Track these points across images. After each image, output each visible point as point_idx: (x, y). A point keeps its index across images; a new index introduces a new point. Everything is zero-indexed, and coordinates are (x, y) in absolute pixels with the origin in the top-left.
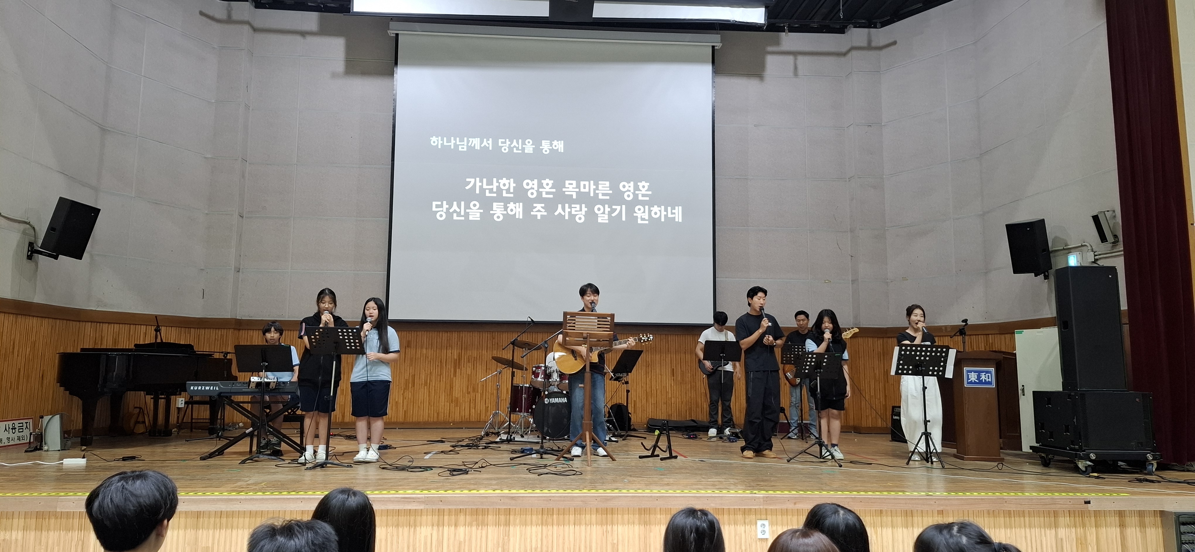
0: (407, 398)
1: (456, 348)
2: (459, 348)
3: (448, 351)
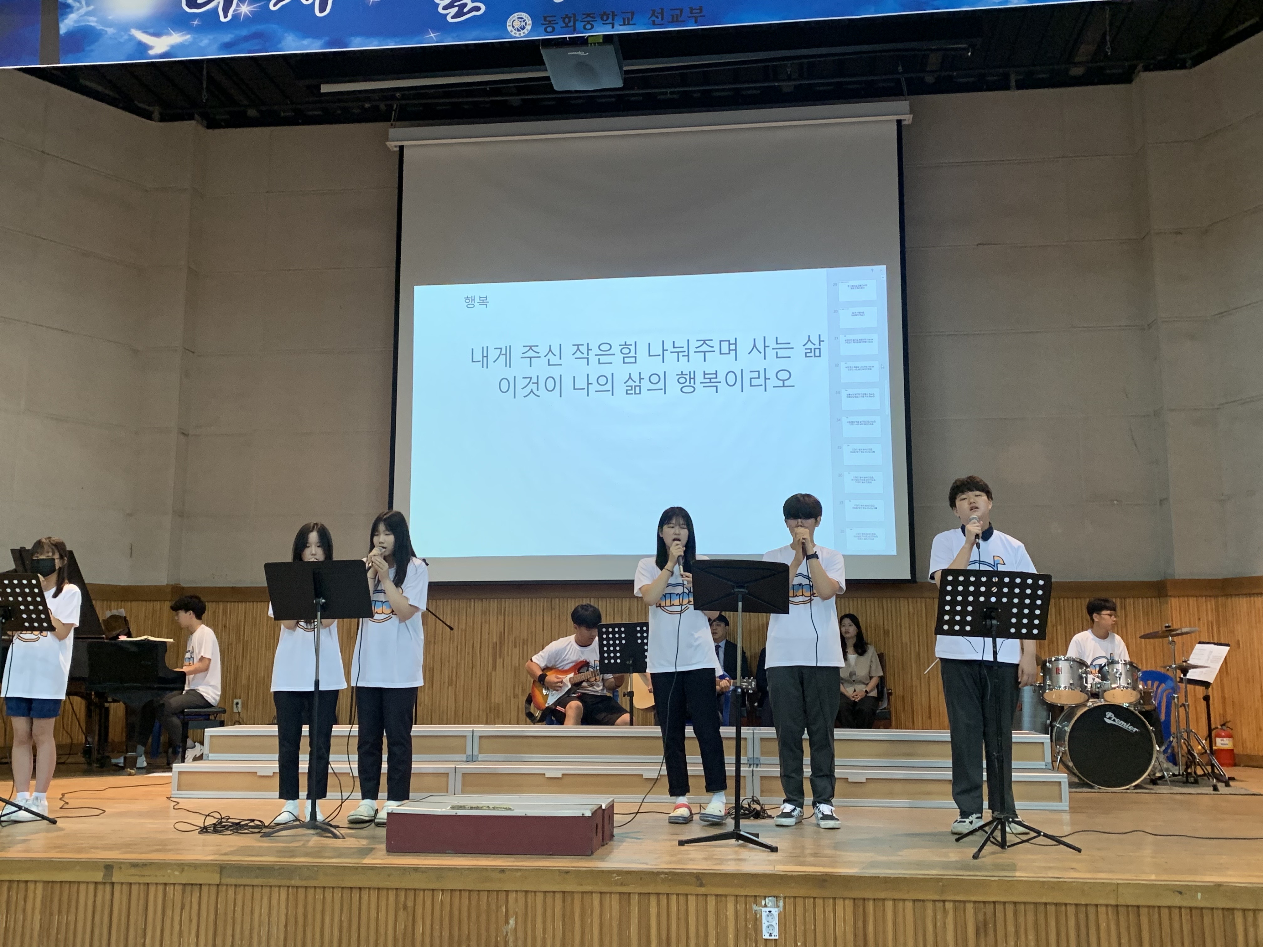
1: (495, 623)
3: (483, 630)
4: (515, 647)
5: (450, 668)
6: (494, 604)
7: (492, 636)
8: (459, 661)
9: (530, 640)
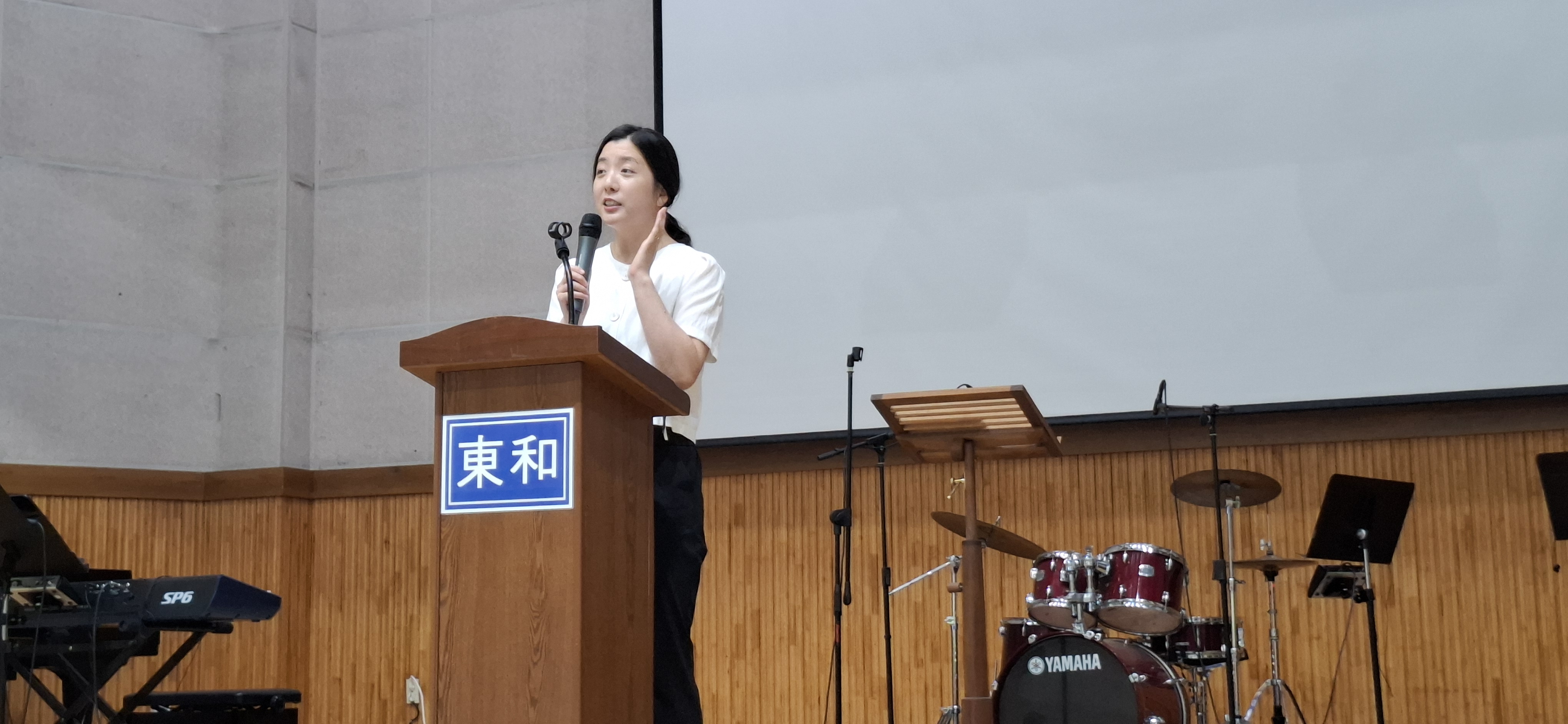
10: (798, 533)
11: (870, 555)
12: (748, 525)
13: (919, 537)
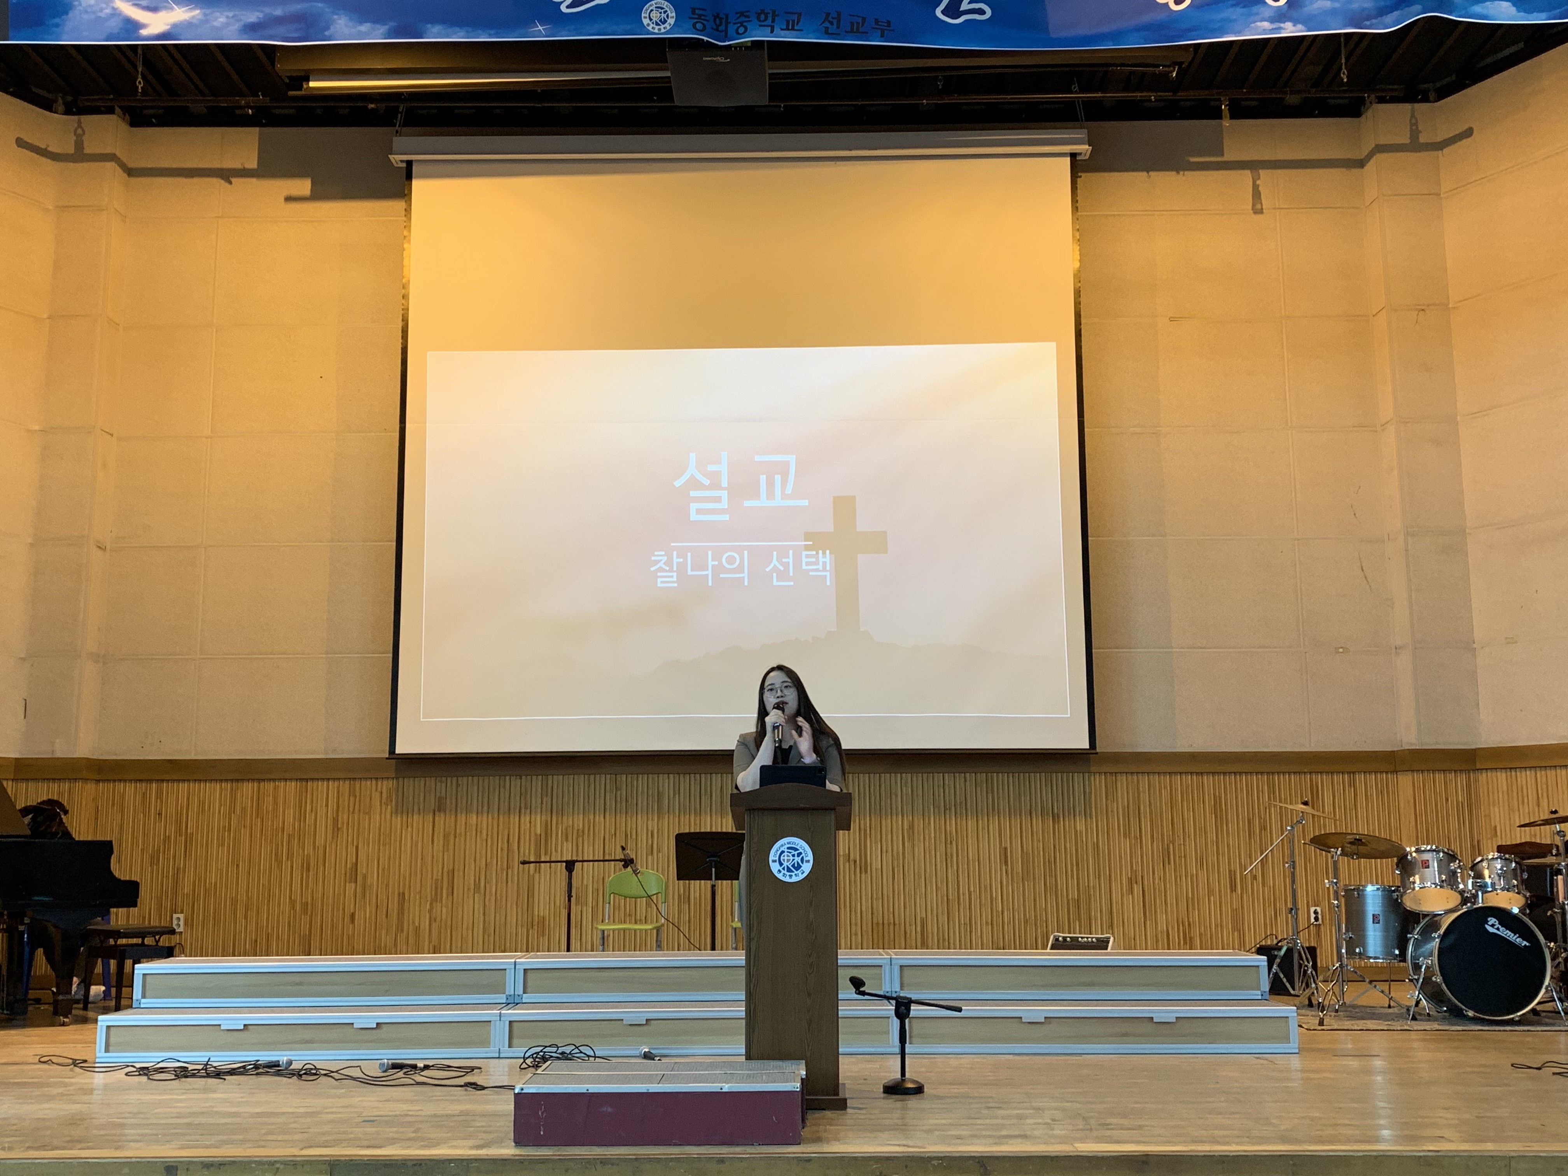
0: (438, 919)
1: (539, 810)
2: (546, 811)
3: (522, 818)
4: (567, 840)
5: (477, 869)
6: (537, 782)
7: (535, 826)
8: (488, 861)
9: (586, 832)
10: (485, 818)
11: (536, 834)
12: (448, 811)
13: (571, 823)
